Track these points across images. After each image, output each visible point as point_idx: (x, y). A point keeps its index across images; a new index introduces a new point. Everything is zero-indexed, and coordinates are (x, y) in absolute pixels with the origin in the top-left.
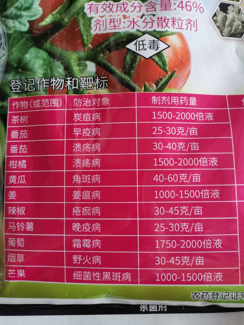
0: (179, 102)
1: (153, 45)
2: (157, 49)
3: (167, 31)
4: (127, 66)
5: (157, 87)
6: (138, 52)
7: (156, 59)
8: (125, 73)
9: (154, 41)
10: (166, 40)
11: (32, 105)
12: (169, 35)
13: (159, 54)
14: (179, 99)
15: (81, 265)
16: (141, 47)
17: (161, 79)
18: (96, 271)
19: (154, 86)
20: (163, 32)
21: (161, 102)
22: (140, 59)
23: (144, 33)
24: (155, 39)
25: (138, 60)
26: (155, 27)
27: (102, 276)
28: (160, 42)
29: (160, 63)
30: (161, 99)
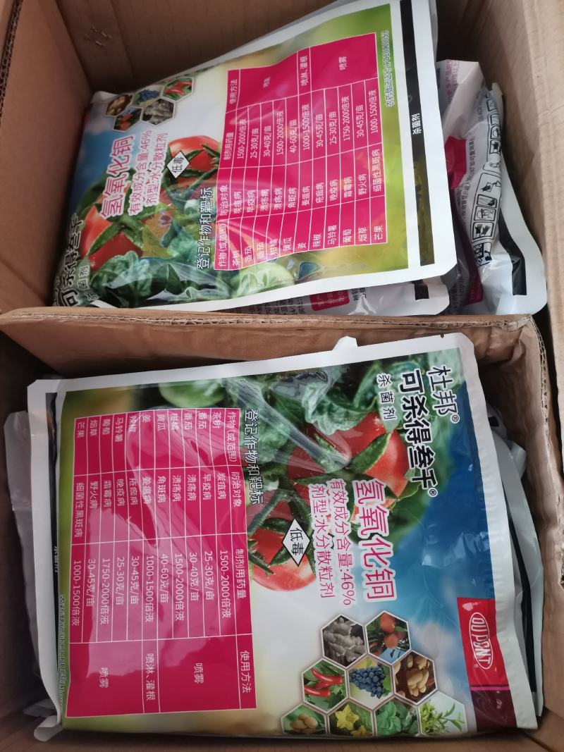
0: (240, 578)
1: (297, 548)
2: (293, 552)
3: (315, 562)
4: (273, 522)
5: (254, 554)
6: (289, 532)
7: (283, 552)
8: (266, 521)
9: (302, 548)
10: (305, 561)
11: (230, 433)
12: (311, 564)
13: (288, 555)
14: (242, 578)
15: (90, 490)
16: (295, 536)
17: (262, 558)
18: (84, 504)
19: (254, 551)
20: (313, 558)
21: (238, 559)
22: (282, 535)
23: (310, 538)
24: (304, 550)
25: (281, 533)
26: (317, 549)
27: (80, 509)
28: (301, 555)
29: (279, 556)
30: (241, 559)
